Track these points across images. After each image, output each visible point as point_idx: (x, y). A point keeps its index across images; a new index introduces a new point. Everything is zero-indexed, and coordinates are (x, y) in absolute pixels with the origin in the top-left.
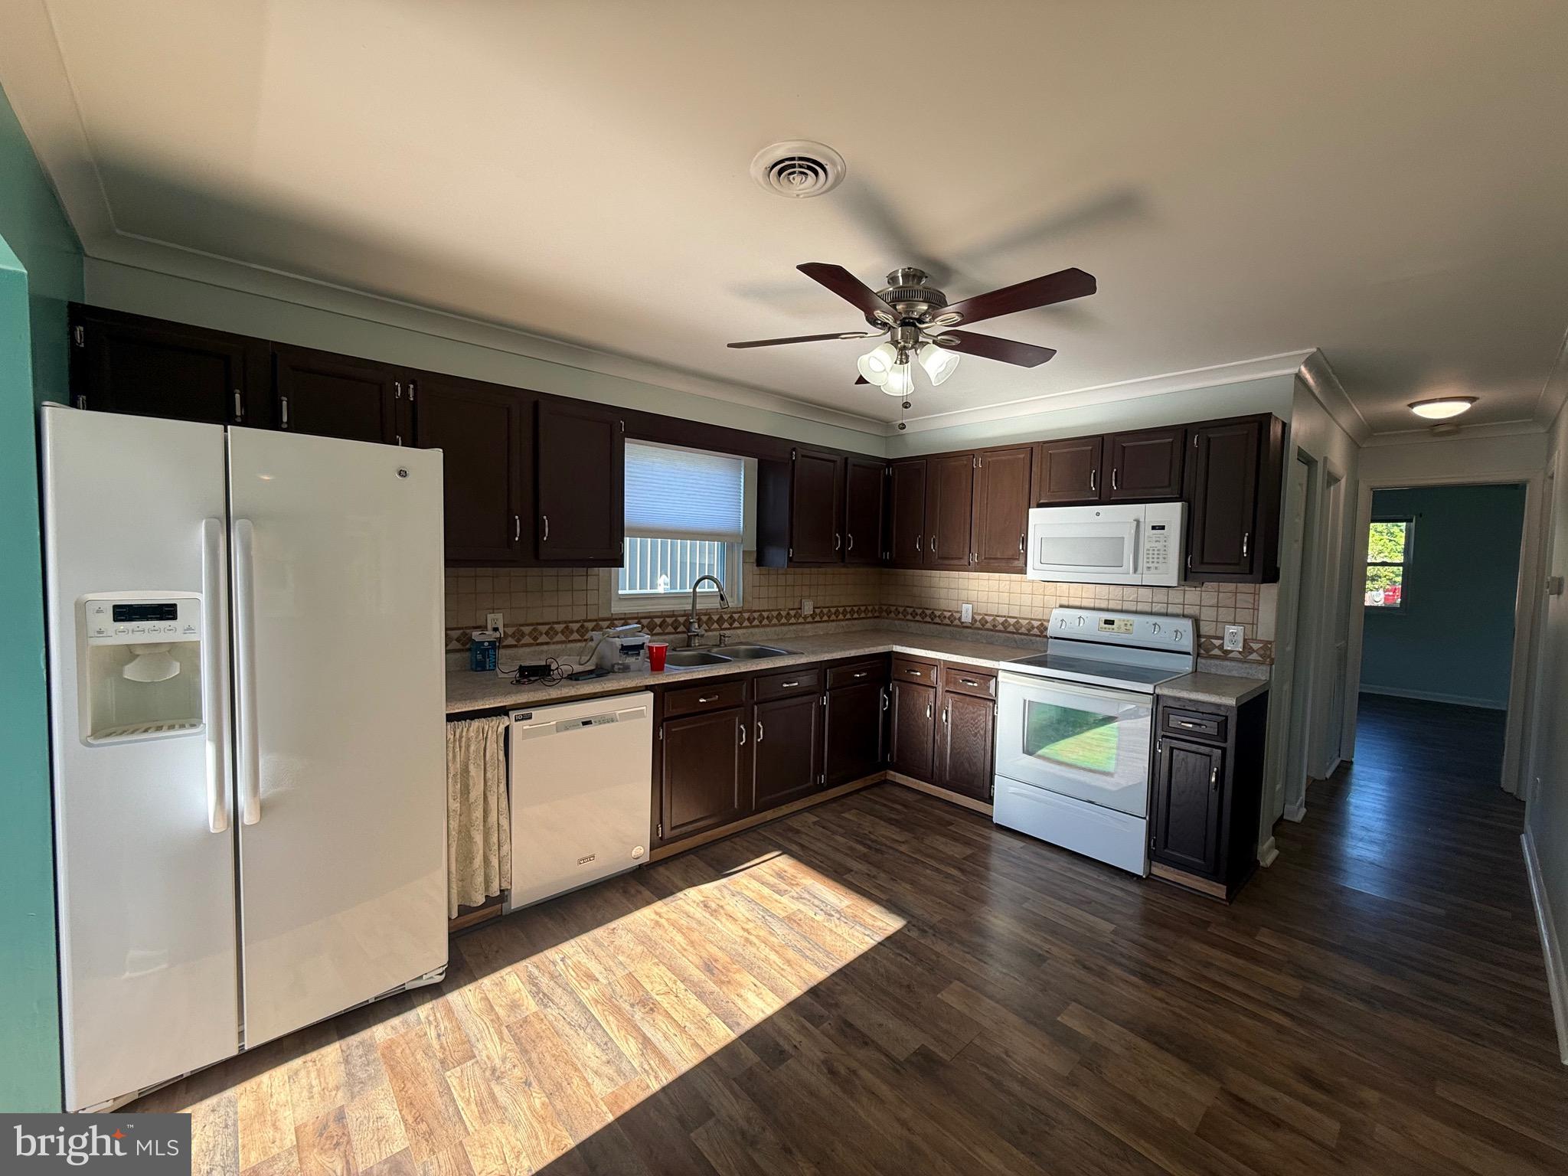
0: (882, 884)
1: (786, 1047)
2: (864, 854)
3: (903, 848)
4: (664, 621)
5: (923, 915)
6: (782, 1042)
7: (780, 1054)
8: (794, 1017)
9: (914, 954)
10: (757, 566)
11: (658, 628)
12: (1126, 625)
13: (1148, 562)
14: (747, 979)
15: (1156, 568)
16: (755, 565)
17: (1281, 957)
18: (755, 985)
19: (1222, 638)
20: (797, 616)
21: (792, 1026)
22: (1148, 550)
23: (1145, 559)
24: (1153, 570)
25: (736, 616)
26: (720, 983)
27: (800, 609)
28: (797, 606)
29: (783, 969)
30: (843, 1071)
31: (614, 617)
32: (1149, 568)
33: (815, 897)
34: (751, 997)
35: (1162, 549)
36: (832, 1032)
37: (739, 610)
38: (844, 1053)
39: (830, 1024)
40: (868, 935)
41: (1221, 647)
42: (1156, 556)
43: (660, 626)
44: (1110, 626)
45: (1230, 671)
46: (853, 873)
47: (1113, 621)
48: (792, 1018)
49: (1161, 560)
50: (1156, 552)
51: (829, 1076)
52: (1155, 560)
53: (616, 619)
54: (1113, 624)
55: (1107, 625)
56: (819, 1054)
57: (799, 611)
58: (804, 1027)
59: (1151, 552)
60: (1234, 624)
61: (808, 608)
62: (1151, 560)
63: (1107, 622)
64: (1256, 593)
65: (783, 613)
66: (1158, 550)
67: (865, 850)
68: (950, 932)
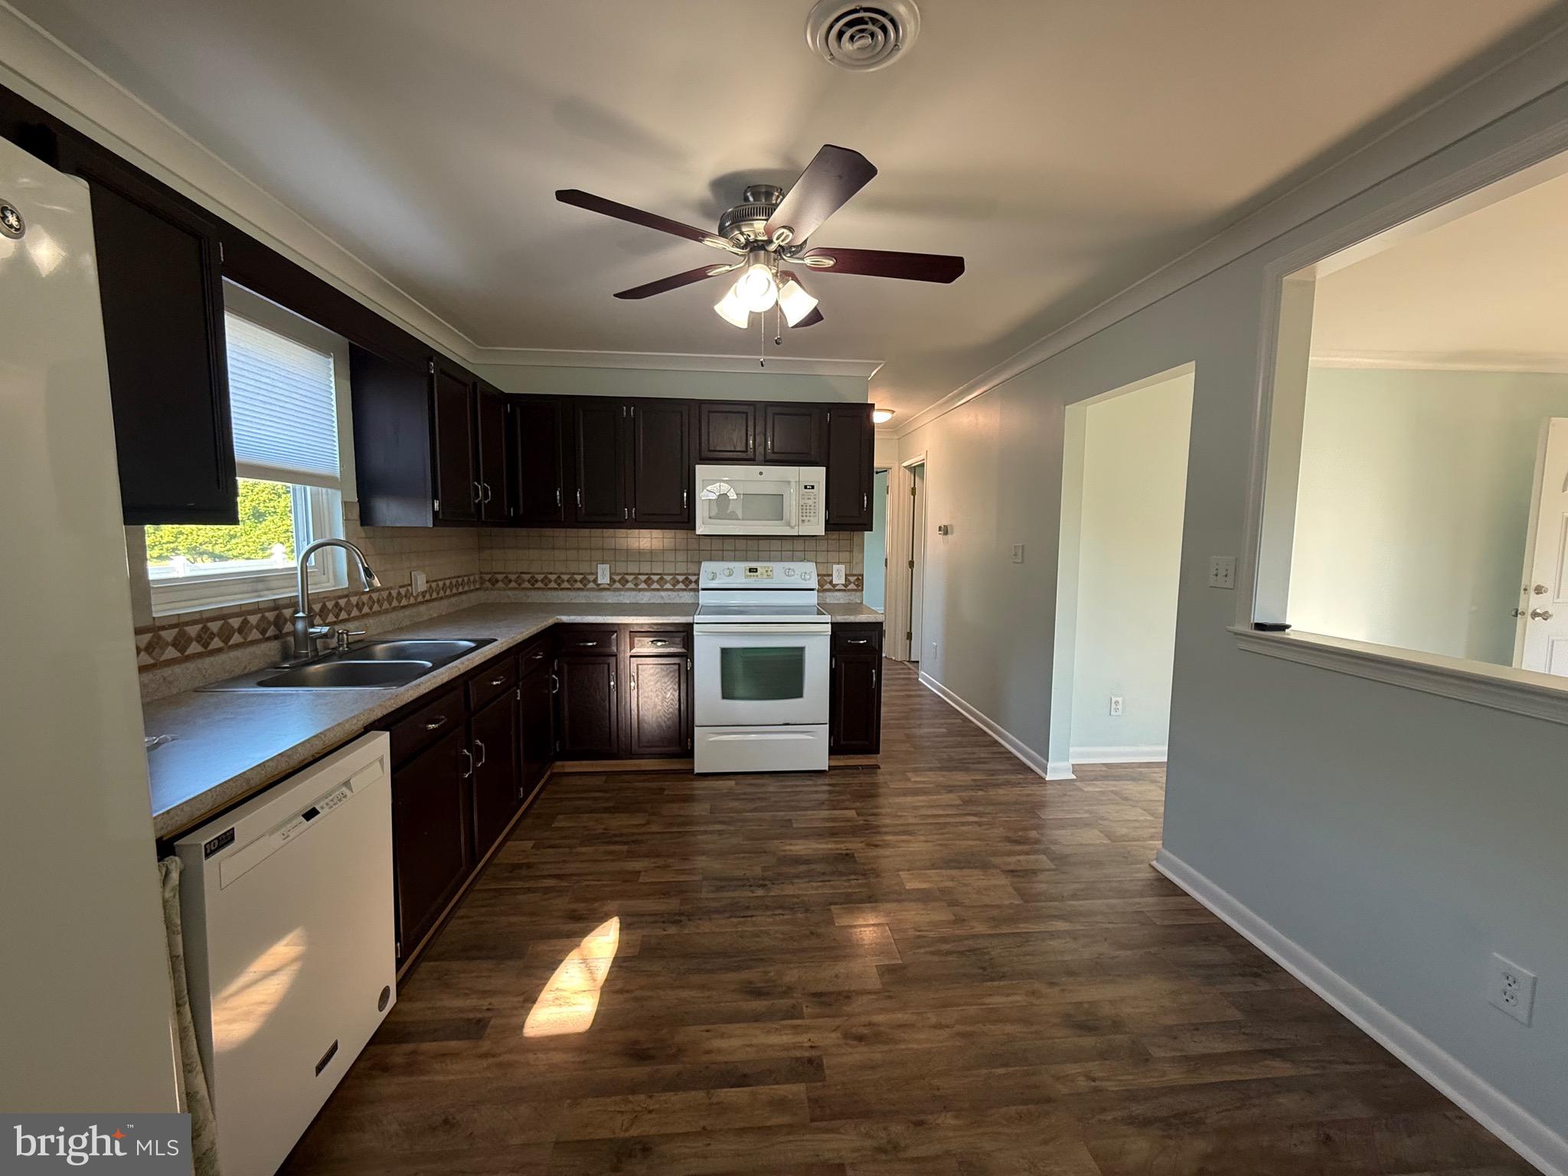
0: (678, 868)
1: (807, 1054)
2: (628, 851)
3: (654, 828)
4: (245, 622)
5: (745, 874)
6: (798, 1054)
7: (812, 1064)
8: (776, 1026)
9: (781, 907)
10: (362, 525)
11: (236, 634)
12: (767, 571)
13: (802, 516)
14: (693, 1032)
15: (809, 521)
16: (359, 523)
17: (931, 786)
18: (708, 1031)
19: (832, 575)
20: (408, 595)
21: (786, 1034)
22: (802, 506)
23: (800, 514)
24: (806, 523)
25: (342, 602)
26: (672, 1058)
27: (411, 585)
28: (407, 582)
29: (708, 997)
30: (865, 1031)
31: (158, 624)
32: (803, 521)
33: (643, 915)
34: (718, 1043)
35: (813, 505)
36: (818, 1010)
37: (345, 593)
38: (846, 1018)
39: (807, 1007)
40: (731, 917)
41: (831, 582)
42: (808, 511)
43: (240, 631)
44: (754, 574)
45: (838, 600)
46: (643, 873)
47: (756, 569)
48: (777, 1029)
49: (812, 514)
50: (808, 508)
51: (863, 1043)
52: (808, 514)
53: (164, 628)
54: (756, 572)
55: (751, 574)
56: (834, 1035)
57: (410, 588)
58: (795, 1027)
59: (804, 507)
60: (839, 563)
61: (420, 583)
62: (804, 514)
63: (751, 570)
64: (851, 539)
65: (394, 593)
66: (810, 506)
67: (625, 848)
68: (779, 874)
